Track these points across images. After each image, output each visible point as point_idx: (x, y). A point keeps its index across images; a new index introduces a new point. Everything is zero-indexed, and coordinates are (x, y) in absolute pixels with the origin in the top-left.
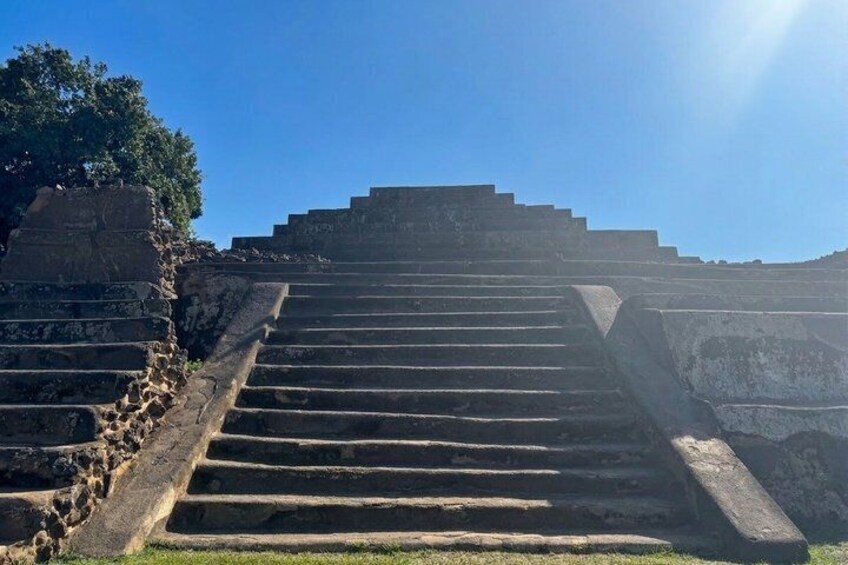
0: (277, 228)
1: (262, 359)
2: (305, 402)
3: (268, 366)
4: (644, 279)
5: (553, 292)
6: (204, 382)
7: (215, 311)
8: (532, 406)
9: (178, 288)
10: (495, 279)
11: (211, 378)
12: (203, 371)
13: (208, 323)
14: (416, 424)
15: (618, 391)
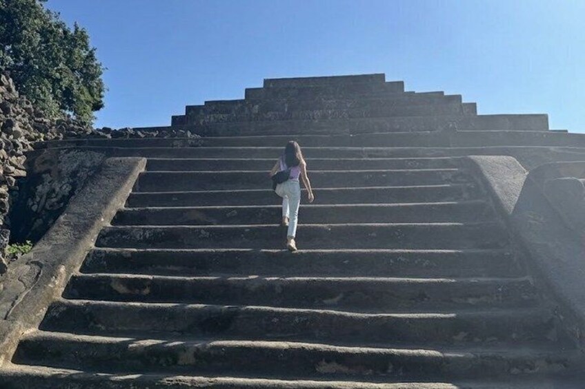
0: (174, 118)
1: (102, 241)
2: (146, 291)
3: (108, 249)
4: (552, 148)
5: (445, 163)
6: (28, 268)
7: (67, 189)
8: (419, 297)
9: (29, 165)
10: (377, 151)
11: (37, 263)
12: (31, 255)
13: (58, 202)
14: (275, 320)
15: (528, 278)
